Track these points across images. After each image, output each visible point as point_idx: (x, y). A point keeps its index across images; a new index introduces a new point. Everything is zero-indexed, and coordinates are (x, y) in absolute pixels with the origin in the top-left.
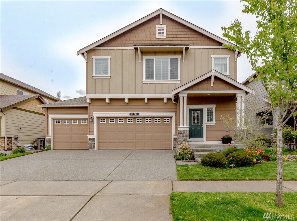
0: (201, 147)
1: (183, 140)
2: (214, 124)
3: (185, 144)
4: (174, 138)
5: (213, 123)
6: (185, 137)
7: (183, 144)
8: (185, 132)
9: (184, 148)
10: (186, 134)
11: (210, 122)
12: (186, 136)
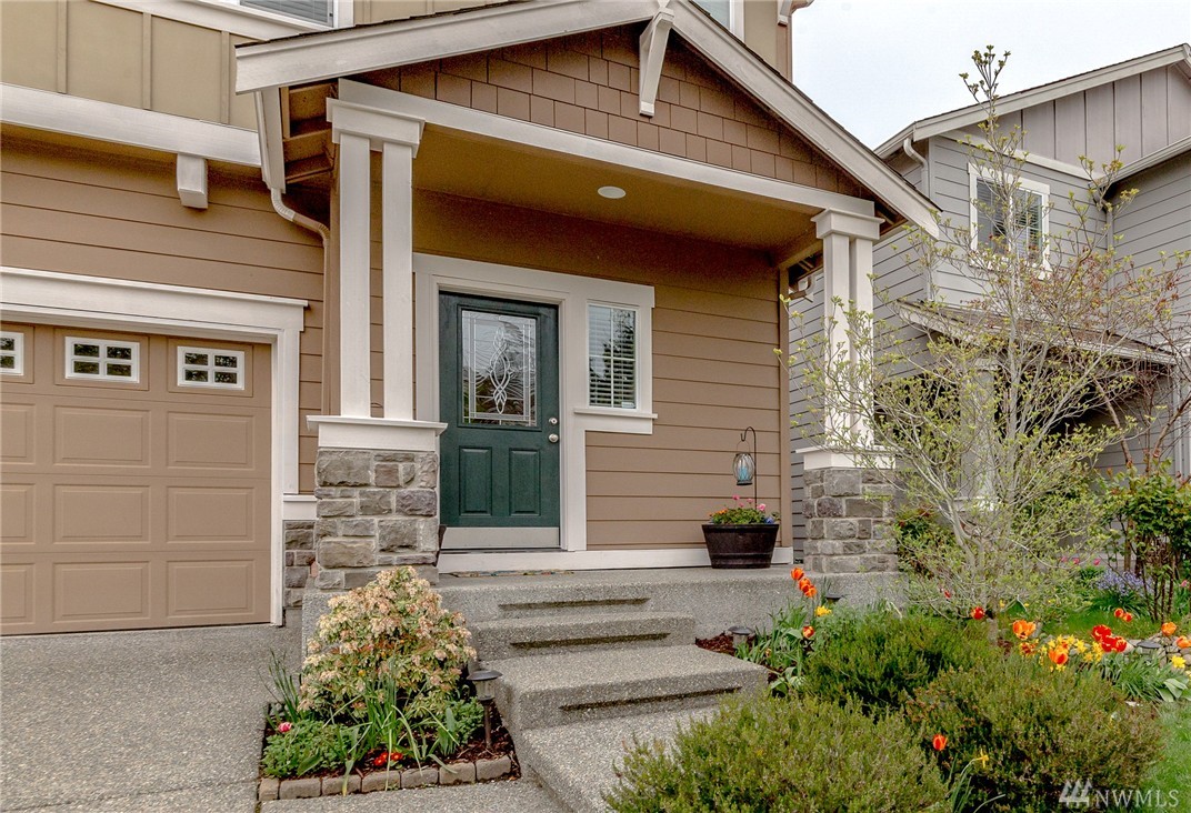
0: (559, 605)
1: (375, 543)
2: (647, 428)
3: (396, 585)
4: (290, 526)
5: (638, 415)
6: (395, 518)
7: (372, 593)
8: (401, 466)
9: (376, 627)
10: (405, 491)
11: (612, 410)
12: (413, 512)
